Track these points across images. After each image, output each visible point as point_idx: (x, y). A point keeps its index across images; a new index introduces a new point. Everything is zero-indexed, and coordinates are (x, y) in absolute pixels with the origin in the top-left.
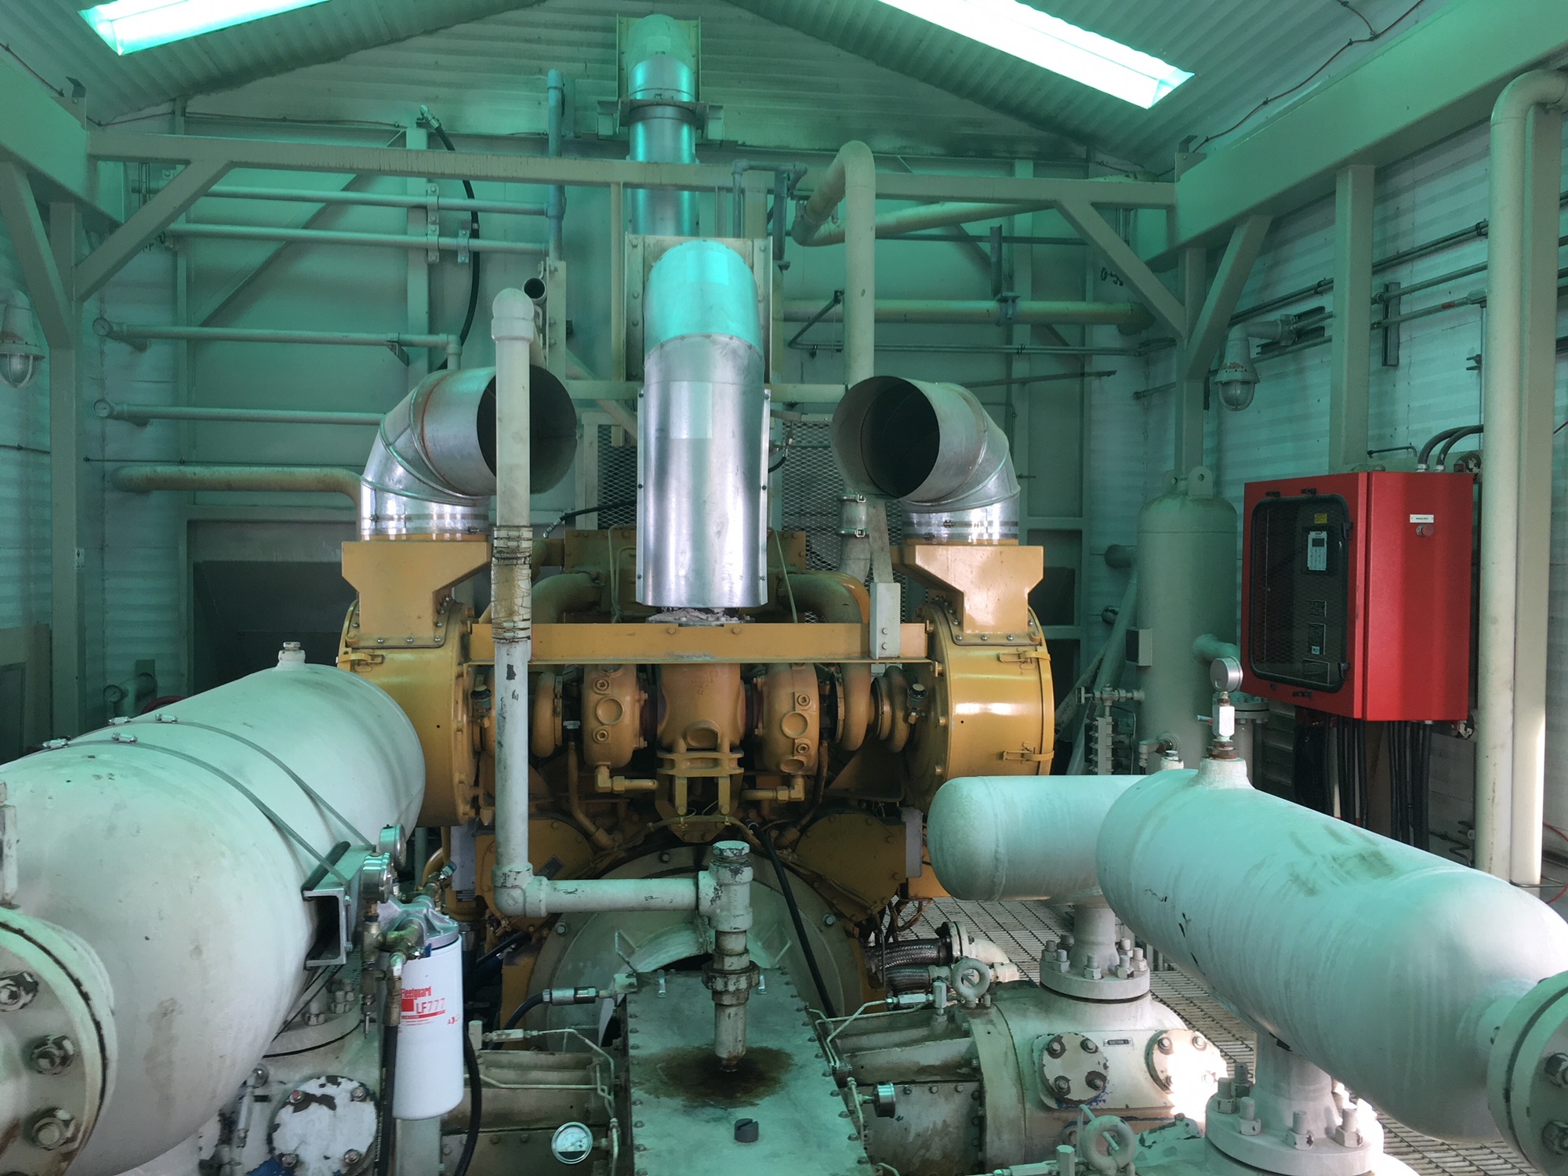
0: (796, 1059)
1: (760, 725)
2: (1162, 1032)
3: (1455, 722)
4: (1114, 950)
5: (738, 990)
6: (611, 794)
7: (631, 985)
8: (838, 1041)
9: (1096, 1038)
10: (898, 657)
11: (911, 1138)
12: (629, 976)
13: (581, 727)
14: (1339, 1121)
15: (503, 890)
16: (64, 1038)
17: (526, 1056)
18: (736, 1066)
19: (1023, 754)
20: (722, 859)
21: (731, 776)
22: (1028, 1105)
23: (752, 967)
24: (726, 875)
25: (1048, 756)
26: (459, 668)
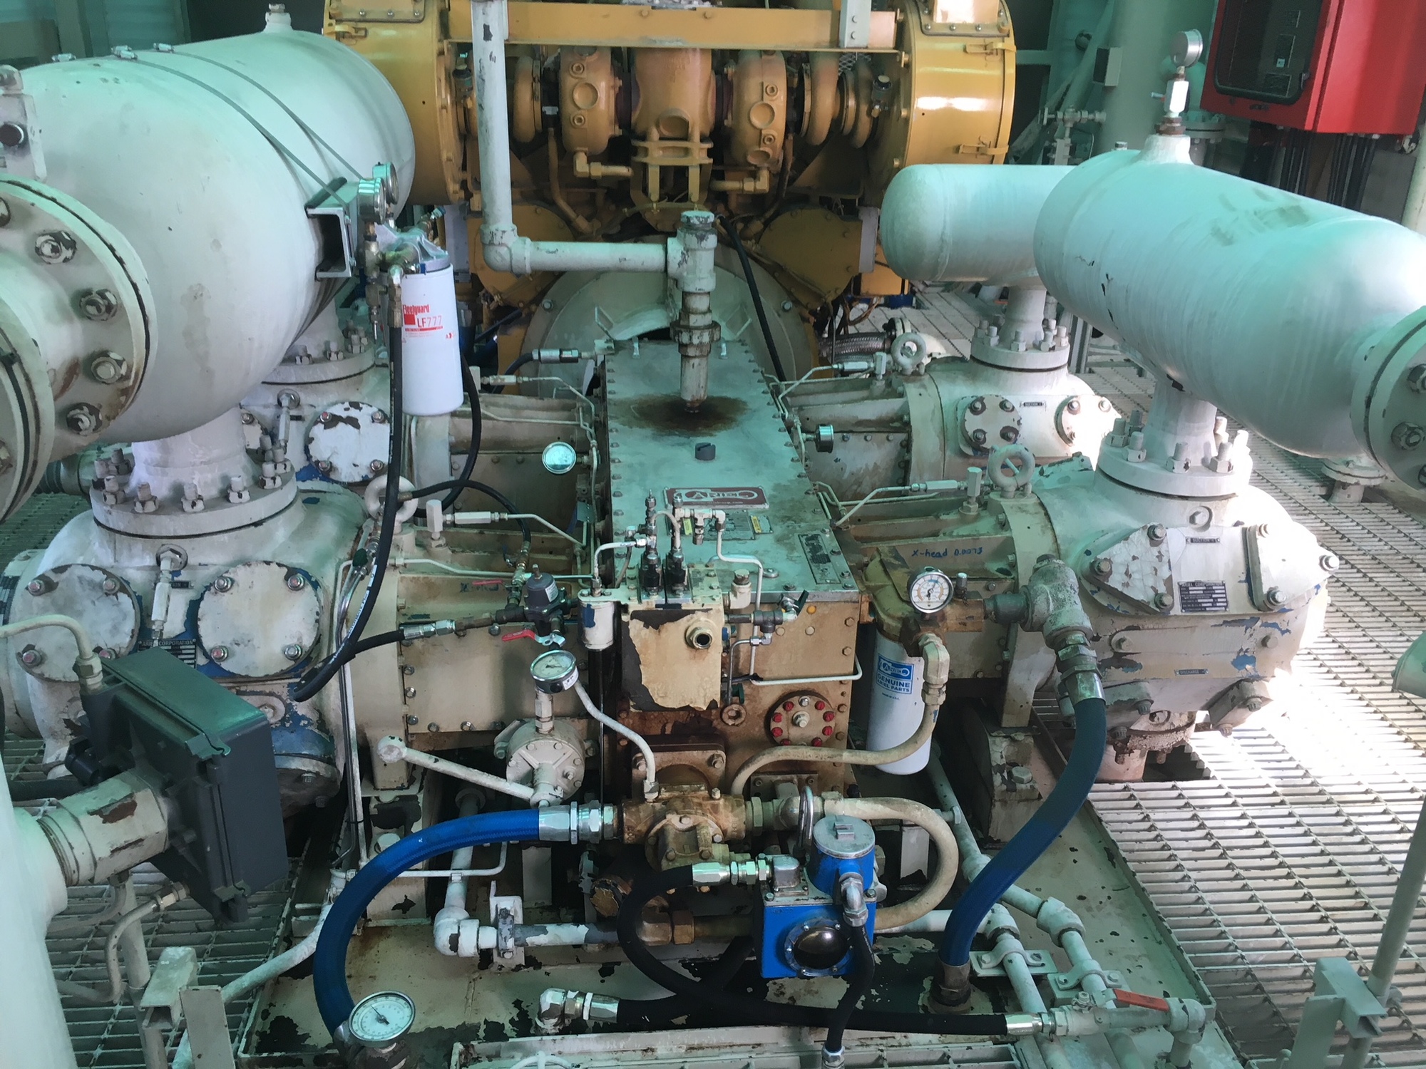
0: (751, 406)
1: (730, 116)
2: (1072, 397)
3: (1401, 137)
4: (1041, 328)
5: (701, 343)
6: (590, 182)
7: (609, 348)
8: (788, 399)
9: (1013, 400)
10: (867, 48)
11: (846, 476)
12: (607, 342)
13: (559, 113)
14: (1214, 453)
15: (491, 248)
16: (107, 290)
17: (519, 400)
18: (699, 408)
19: (978, 149)
20: (689, 227)
21: (701, 166)
22: (948, 453)
23: (714, 325)
24: (692, 240)
25: (1003, 150)
26: (440, 45)
